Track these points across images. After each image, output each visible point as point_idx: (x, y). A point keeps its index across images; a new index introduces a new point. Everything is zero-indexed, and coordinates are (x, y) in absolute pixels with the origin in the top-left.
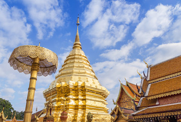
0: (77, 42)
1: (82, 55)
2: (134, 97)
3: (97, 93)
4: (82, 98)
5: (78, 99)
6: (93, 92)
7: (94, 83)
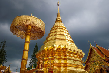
0: (59, 18)
1: (63, 26)
2: (104, 57)
3: (75, 54)
4: (64, 57)
5: (61, 59)
6: (71, 53)
7: (72, 46)
